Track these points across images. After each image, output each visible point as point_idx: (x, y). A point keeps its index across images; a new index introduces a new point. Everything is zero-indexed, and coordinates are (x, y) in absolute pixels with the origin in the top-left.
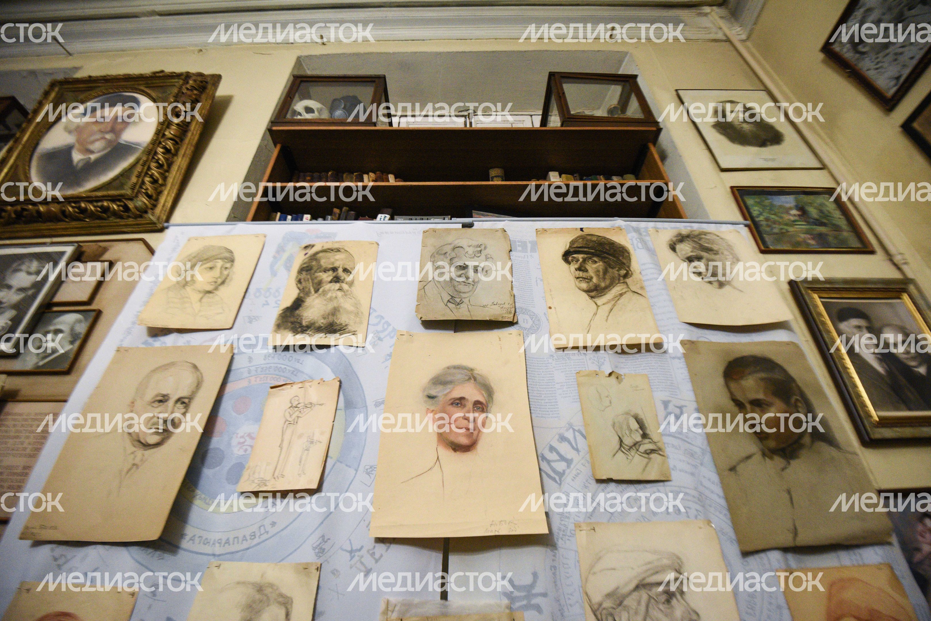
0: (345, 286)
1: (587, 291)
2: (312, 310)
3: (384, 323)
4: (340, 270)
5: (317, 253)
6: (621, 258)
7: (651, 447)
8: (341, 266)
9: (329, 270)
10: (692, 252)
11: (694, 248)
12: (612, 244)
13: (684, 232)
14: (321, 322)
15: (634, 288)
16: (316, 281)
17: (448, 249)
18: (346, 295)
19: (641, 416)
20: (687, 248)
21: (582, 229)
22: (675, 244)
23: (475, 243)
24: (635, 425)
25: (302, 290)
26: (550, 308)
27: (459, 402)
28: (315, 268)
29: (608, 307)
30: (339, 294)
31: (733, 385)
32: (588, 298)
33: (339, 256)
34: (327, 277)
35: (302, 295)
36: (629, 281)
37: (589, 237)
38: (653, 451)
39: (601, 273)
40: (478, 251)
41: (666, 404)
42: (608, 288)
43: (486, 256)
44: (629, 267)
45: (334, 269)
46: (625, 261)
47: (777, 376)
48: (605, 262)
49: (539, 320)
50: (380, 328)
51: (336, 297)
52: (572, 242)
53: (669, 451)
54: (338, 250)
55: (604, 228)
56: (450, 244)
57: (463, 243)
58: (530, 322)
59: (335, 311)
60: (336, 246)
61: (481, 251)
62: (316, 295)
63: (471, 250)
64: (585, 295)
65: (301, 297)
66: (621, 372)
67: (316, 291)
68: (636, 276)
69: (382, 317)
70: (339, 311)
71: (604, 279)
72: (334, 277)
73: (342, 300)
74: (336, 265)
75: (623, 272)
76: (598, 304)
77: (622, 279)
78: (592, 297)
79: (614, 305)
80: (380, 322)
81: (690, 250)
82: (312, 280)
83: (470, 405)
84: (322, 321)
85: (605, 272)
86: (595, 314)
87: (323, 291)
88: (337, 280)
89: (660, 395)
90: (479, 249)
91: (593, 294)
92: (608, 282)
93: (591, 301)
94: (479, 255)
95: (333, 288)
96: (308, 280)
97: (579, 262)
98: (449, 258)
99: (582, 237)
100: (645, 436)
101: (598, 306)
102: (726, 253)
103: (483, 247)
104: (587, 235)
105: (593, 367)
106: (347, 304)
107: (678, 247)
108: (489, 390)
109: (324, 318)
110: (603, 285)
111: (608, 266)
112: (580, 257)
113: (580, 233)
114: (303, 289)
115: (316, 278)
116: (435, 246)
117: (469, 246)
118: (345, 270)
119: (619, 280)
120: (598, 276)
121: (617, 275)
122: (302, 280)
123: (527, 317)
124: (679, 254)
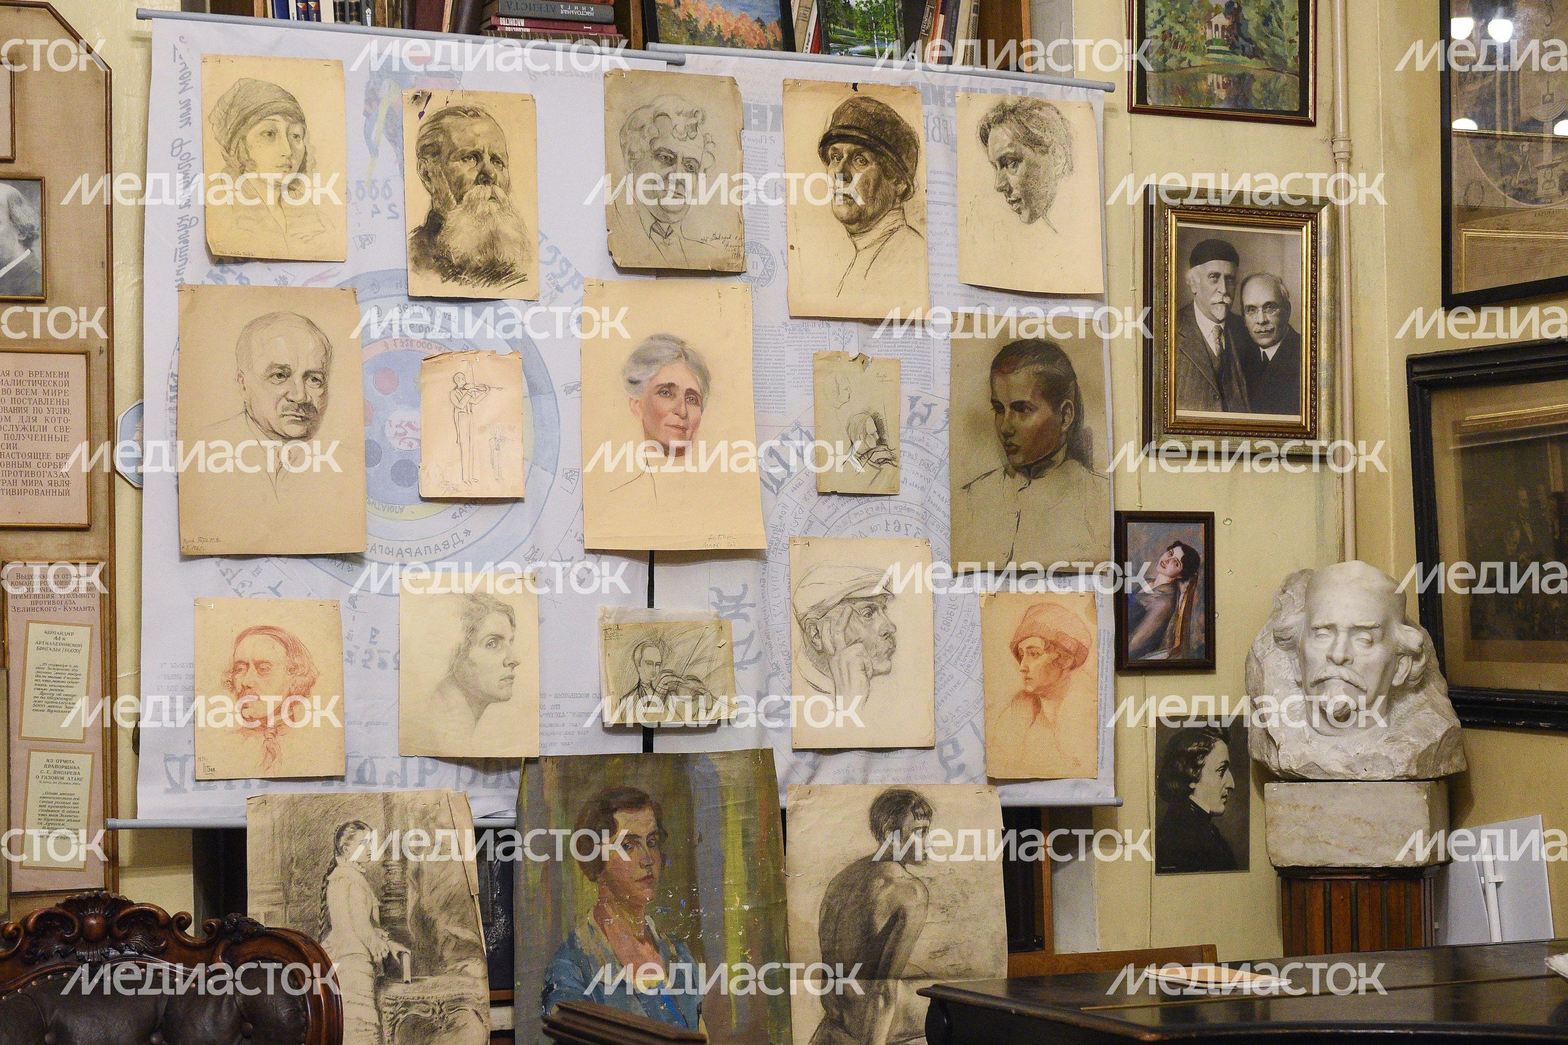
0: (500, 192)
1: (847, 222)
2: (460, 237)
3: (561, 261)
4: (487, 158)
5: (439, 116)
6: (904, 157)
7: (885, 455)
8: (486, 150)
9: (469, 158)
10: (1010, 145)
11: (1016, 137)
12: (896, 123)
13: (1010, 102)
14: (478, 259)
15: (911, 221)
16: (453, 179)
17: (645, 117)
18: (503, 209)
19: (882, 416)
20: (1006, 137)
21: (855, 86)
22: (990, 127)
23: (688, 108)
24: (871, 428)
25: (435, 194)
26: (792, 247)
27: (668, 390)
28: (446, 151)
29: (871, 252)
30: (494, 206)
31: (998, 380)
32: (846, 233)
33: (480, 127)
34: (468, 171)
35: (437, 205)
36: (907, 205)
37: (864, 105)
38: (886, 460)
39: (871, 188)
40: (691, 126)
41: (914, 400)
42: (875, 217)
43: (704, 137)
44: (912, 178)
45: (477, 156)
46: (908, 165)
47: (1057, 370)
48: (879, 164)
49: (772, 263)
50: (556, 269)
51: (490, 213)
52: (838, 114)
53: (904, 461)
54: (475, 114)
55: (889, 86)
56: (648, 107)
57: (669, 105)
58: (761, 266)
59: (493, 240)
60: (470, 102)
61: (696, 125)
62: (460, 208)
63: (681, 122)
64: (841, 230)
65: (438, 210)
66: (868, 353)
67: (459, 200)
68: (919, 197)
69: (557, 251)
70: (498, 239)
71: (874, 198)
72: (480, 173)
73: (499, 220)
74: (479, 146)
75: (902, 187)
76: (859, 247)
77: (898, 201)
78: (852, 234)
79: (879, 250)
80: (555, 258)
81: (1009, 141)
82: (446, 175)
83: (681, 395)
84: (479, 257)
85: (878, 185)
86: (852, 265)
87: (469, 201)
88: (485, 178)
89: (909, 389)
90: (694, 121)
91: (854, 227)
92: (878, 206)
93: (848, 240)
94: (693, 134)
95: (482, 195)
96: (441, 176)
97: (842, 160)
98: (648, 139)
99: (852, 104)
100: (881, 442)
101: (858, 251)
102: (1059, 151)
103: (700, 116)
104: (861, 98)
105: (836, 347)
106: (507, 228)
107: (992, 133)
108: (704, 375)
109: (480, 252)
110: (870, 211)
111: (884, 172)
112: (845, 148)
113: (851, 94)
114: (436, 192)
115: (453, 171)
116: (625, 111)
117: (679, 114)
118: (494, 158)
119: (894, 202)
120: (865, 192)
121: (892, 193)
122: (430, 174)
123: (756, 258)
124: (990, 149)
